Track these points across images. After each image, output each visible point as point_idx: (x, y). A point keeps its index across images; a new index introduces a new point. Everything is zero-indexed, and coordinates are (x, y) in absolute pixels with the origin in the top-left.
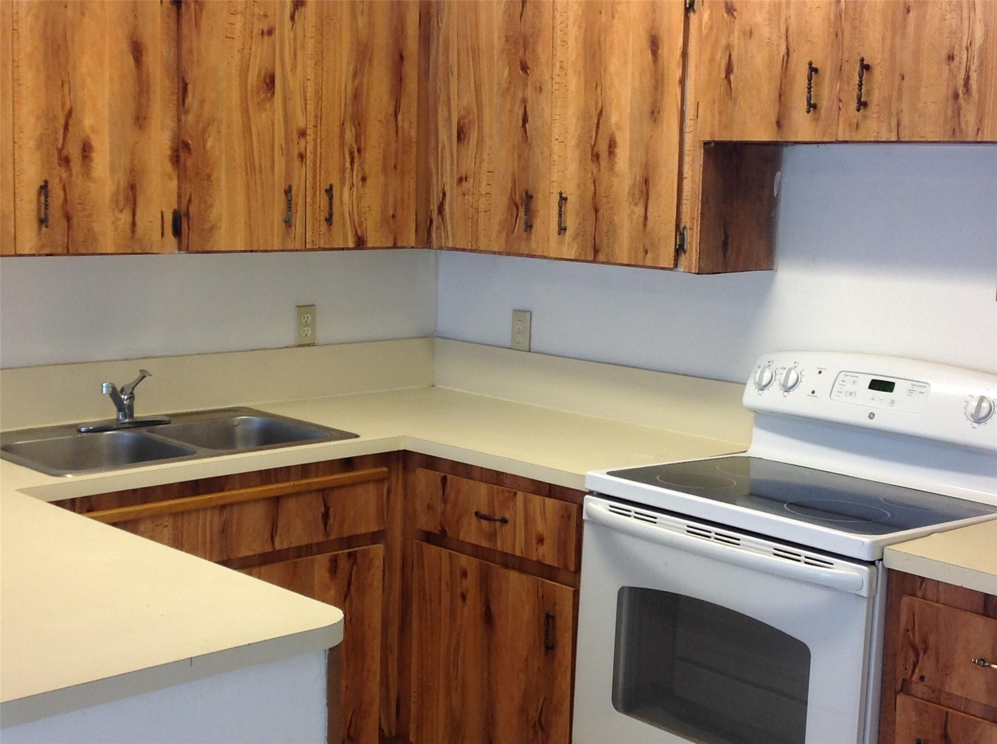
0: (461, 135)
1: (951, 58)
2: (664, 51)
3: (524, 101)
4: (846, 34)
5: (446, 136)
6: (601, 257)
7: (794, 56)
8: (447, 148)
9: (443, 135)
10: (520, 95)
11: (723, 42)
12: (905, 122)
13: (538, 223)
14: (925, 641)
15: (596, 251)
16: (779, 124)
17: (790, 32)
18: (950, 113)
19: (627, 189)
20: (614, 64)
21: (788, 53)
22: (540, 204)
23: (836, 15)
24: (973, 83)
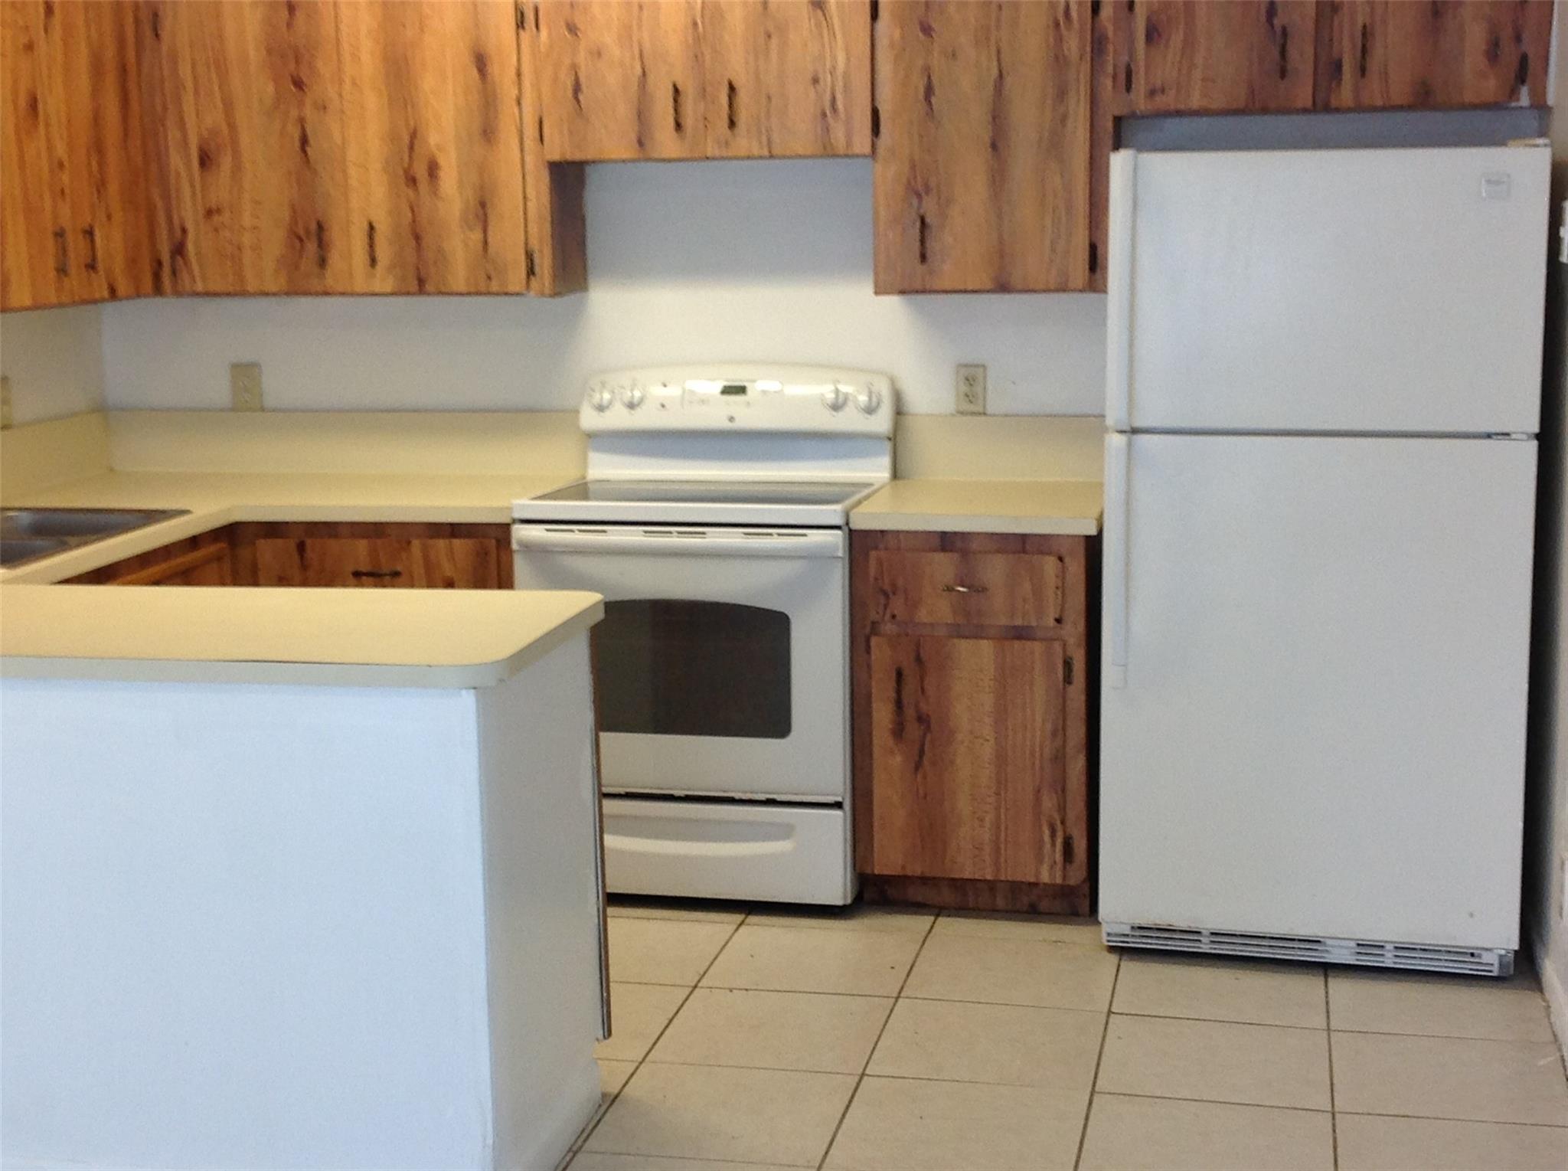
0: (206, 160)
1: (815, 81)
2: (494, 69)
3: (302, 121)
4: (708, 57)
5: (180, 164)
6: (429, 287)
7: (651, 78)
8: (183, 174)
9: (176, 161)
10: (294, 113)
11: (567, 61)
12: (776, 137)
13: (335, 259)
14: (894, 585)
15: (421, 282)
16: (641, 143)
17: (646, 55)
18: (819, 132)
19: (457, 214)
20: (428, 83)
21: (644, 74)
22: (335, 234)
23: (694, 39)
24: (840, 105)
